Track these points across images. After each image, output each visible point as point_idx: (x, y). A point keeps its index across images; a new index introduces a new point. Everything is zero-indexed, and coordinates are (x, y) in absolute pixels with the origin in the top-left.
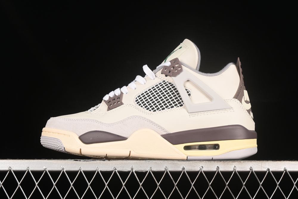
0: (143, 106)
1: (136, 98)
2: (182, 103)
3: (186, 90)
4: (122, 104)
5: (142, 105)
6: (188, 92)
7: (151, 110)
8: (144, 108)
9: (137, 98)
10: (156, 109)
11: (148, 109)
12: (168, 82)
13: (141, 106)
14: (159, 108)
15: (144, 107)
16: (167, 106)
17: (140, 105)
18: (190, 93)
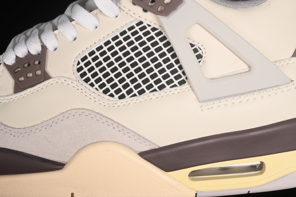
0: (94, 83)
1: (79, 63)
2: (183, 78)
3: (192, 45)
4: (46, 77)
5: (93, 80)
6: (195, 51)
7: (114, 94)
8: (98, 88)
9: (80, 61)
10: (124, 91)
11: (106, 92)
12: (149, 26)
13: (90, 83)
14: (131, 89)
15: (97, 86)
16: (151, 86)
17: (87, 80)
18: (200, 52)
